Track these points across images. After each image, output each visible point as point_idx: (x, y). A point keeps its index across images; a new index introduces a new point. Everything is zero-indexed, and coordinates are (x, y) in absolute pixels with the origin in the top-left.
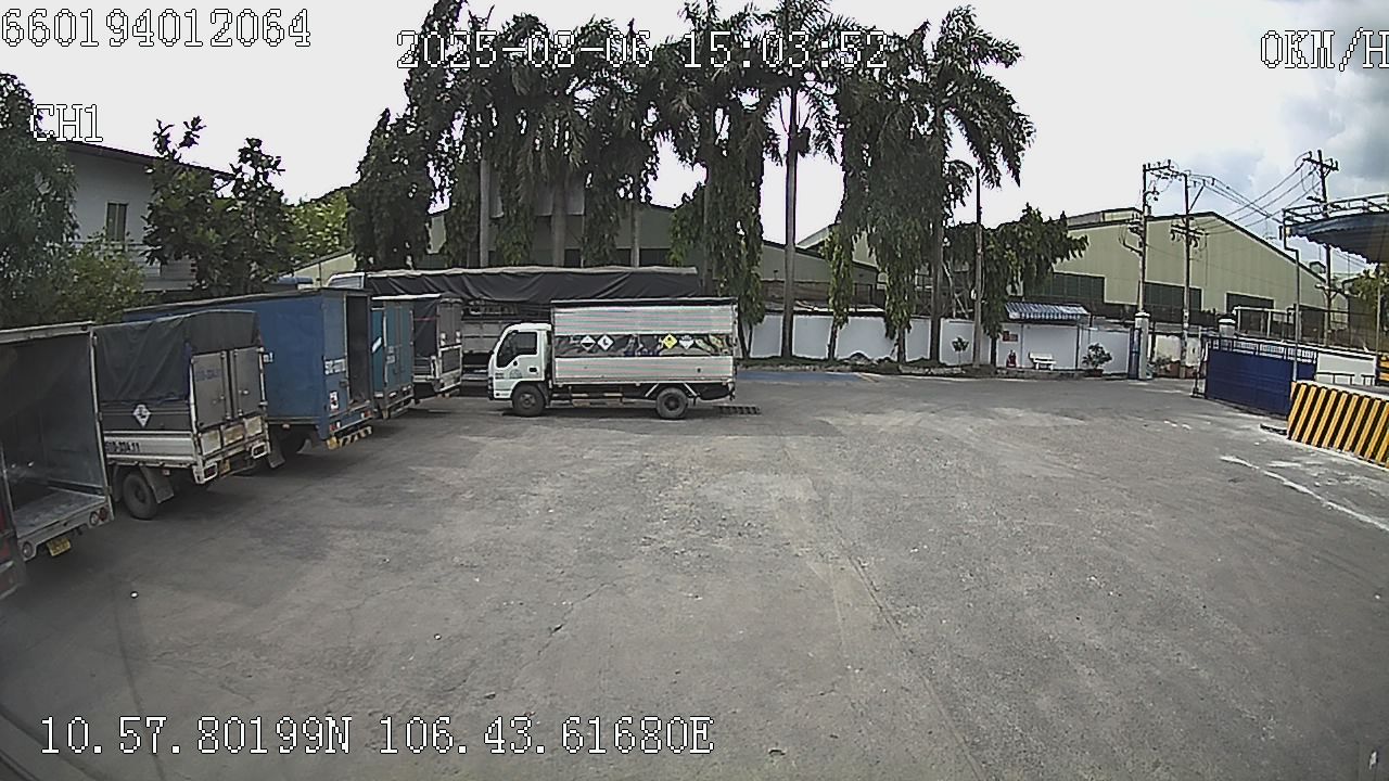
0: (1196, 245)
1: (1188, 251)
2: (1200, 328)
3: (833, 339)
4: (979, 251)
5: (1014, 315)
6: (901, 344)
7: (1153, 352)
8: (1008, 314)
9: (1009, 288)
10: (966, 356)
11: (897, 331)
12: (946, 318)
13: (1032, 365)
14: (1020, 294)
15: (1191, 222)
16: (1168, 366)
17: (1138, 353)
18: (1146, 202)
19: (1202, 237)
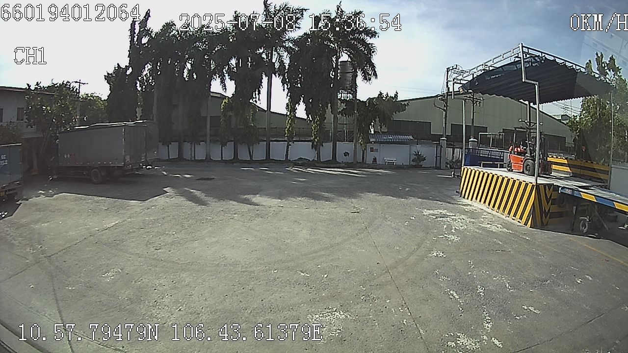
0: (479, 106)
1: (474, 108)
3: (287, 152)
4: (356, 112)
6: (319, 154)
7: (453, 156)
8: (369, 140)
10: (349, 159)
11: (317, 148)
13: (385, 163)
17: (441, 157)
18: (447, 86)
19: (482, 101)
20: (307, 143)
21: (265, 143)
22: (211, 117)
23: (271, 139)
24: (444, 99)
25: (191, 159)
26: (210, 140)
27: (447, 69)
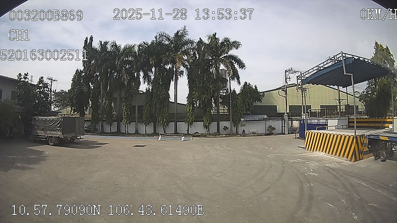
1: (302, 94)
3: (188, 129)
4: (231, 101)
8: (241, 120)
10: (228, 131)
12: (222, 121)
13: (250, 133)
18: (286, 82)
19: (307, 89)
20: (201, 122)
21: (174, 123)
22: (138, 106)
23: (178, 120)
24: (284, 90)
25: (125, 133)
26: (138, 121)
27: (285, 71)
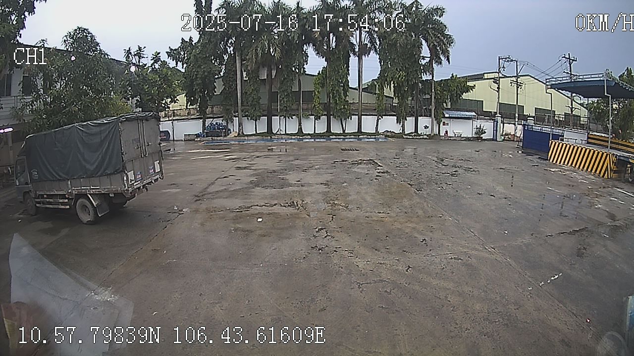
0: (521, 88)
1: (517, 90)
2: (523, 121)
3: (377, 125)
4: (433, 91)
5: (447, 115)
6: (403, 126)
7: (503, 130)
8: (444, 115)
9: (445, 104)
10: (429, 131)
11: (402, 122)
12: (420, 116)
13: (454, 136)
14: (450, 107)
15: (519, 79)
16: (510, 136)
17: (497, 131)
19: (523, 85)
20: (392, 117)
21: (357, 117)
23: (363, 113)
24: (498, 82)
